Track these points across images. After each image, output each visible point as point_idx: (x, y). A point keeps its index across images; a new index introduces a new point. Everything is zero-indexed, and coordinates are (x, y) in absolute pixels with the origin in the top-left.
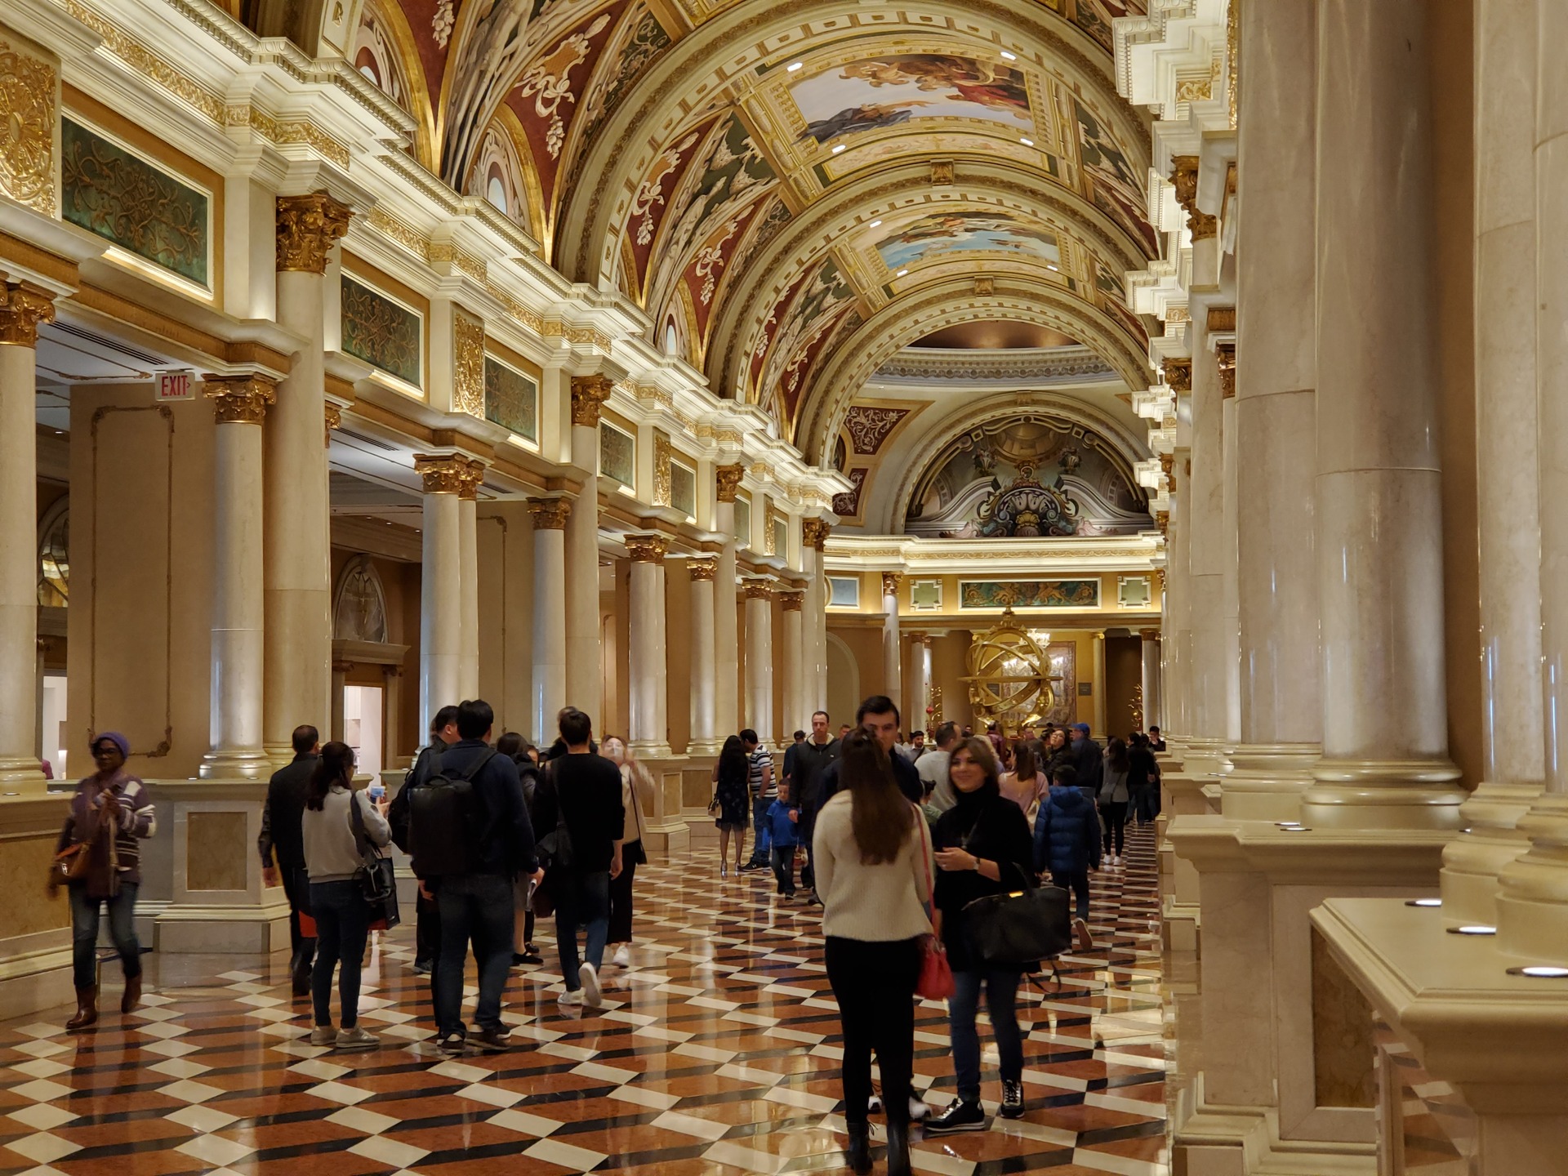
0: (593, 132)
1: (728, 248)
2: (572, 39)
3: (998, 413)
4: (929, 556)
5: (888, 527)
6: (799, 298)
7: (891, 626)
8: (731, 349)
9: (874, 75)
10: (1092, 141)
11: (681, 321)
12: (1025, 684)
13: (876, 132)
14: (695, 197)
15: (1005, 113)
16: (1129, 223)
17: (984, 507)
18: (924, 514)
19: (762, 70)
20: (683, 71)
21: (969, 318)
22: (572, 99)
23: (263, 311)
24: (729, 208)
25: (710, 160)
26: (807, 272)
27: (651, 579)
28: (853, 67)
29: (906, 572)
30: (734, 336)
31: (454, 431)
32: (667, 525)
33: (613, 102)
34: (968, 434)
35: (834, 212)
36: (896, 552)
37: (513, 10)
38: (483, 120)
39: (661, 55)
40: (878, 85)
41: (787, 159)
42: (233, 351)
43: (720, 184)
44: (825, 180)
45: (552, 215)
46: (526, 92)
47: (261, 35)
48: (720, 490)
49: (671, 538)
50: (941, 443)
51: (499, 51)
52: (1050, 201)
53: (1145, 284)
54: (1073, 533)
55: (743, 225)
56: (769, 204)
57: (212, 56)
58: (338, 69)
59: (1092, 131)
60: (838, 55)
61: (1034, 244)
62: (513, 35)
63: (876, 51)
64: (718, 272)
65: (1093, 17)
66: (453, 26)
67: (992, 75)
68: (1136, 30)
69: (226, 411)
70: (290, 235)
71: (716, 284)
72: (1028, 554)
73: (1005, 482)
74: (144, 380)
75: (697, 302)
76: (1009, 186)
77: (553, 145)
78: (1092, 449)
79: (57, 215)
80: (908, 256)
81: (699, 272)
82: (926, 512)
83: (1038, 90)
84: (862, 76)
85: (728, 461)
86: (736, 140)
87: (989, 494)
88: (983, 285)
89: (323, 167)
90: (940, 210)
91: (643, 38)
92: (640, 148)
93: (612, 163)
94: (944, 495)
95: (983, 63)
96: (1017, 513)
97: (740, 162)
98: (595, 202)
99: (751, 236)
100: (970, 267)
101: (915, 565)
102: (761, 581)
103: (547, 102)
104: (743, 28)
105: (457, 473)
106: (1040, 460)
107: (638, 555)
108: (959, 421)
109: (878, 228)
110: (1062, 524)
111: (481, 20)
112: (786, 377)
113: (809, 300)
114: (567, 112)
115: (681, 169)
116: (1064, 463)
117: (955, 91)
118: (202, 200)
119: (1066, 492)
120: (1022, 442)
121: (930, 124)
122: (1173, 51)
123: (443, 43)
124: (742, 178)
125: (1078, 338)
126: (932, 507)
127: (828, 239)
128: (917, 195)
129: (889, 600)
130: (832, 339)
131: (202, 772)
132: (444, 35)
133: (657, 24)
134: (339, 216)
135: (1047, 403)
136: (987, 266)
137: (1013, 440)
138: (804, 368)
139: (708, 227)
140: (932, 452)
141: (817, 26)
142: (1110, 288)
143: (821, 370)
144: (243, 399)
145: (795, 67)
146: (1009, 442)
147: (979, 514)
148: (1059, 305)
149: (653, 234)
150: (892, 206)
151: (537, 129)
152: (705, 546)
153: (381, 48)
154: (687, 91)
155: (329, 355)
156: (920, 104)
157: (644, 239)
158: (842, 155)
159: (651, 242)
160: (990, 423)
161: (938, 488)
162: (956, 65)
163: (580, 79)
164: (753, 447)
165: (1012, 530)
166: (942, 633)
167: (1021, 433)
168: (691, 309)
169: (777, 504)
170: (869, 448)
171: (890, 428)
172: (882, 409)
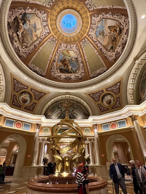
3: (63, 96)
7: (37, 136)
18: (47, 115)
29: (42, 125)
34: (57, 102)
36: (40, 119)
50: (52, 101)
73: (63, 110)
78: (78, 105)
87: (60, 112)
94: (52, 112)
101: (44, 124)
106: (70, 107)
108: (56, 97)
110: (73, 118)
116: (74, 107)
119: (74, 112)
120: (66, 104)
126: (49, 114)
129: (37, 130)
135: (72, 95)
137: (65, 103)
140: (50, 102)
146: (64, 104)
147: (58, 115)
160: (61, 100)
170: (37, 99)
171: (42, 96)
172: (41, 92)
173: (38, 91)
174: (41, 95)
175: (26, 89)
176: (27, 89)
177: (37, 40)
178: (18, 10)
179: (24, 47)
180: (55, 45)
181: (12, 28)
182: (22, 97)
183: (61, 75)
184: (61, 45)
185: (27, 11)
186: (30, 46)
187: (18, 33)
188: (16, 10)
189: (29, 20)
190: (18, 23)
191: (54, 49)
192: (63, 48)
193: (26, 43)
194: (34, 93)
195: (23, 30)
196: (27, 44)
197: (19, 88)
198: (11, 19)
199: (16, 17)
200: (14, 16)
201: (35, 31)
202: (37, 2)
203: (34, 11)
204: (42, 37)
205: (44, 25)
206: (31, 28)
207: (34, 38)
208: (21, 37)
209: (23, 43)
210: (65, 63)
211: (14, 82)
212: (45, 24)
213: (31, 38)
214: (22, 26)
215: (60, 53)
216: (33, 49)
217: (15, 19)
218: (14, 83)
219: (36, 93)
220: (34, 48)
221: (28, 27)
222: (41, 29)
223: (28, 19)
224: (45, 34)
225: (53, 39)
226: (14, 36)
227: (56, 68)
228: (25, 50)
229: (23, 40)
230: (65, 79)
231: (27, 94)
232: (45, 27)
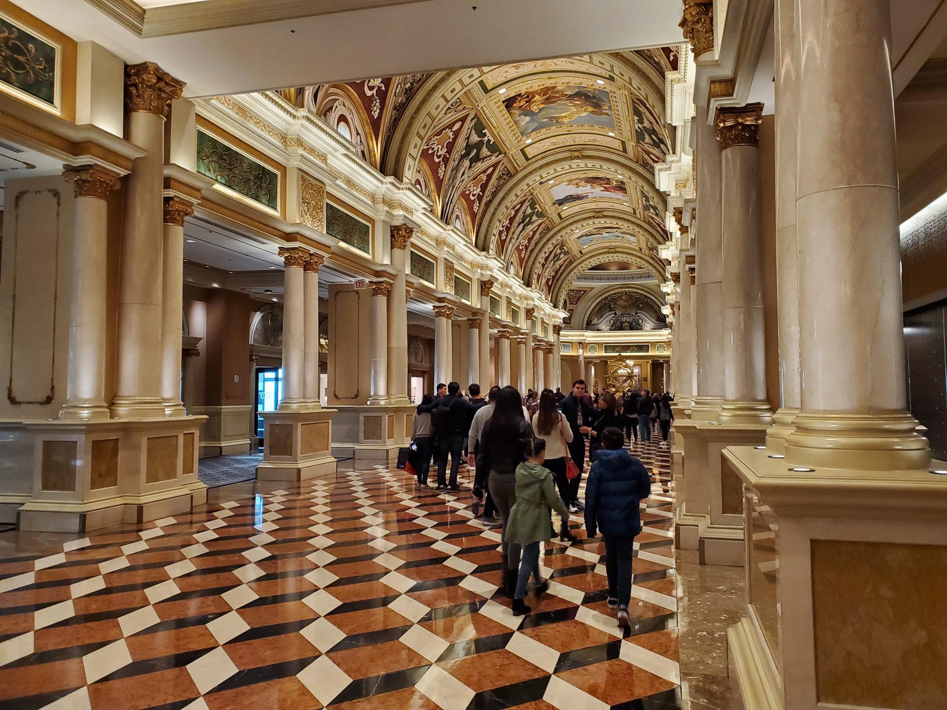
0: (488, 204)
1: (530, 240)
2: (481, 175)
3: (616, 291)
4: (594, 337)
5: (580, 328)
6: (552, 255)
7: (581, 359)
8: (530, 272)
9: (577, 184)
10: (647, 203)
11: (515, 263)
12: (625, 378)
13: (578, 202)
14: (519, 224)
15: (619, 195)
16: (659, 229)
17: (612, 321)
18: (592, 323)
19: (541, 183)
20: (516, 184)
21: (607, 261)
22: (481, 194)
23: (387, 261)
24: (530, 227)
25: (525, 212)
26: (555, 247)
27: (506, 344)
28: (570, 182)
29: (586, 342)
30: (532, 267)
31: (445, 298)
32: (510, 327)
33: (494, 195)
34: (607, 298)
35: (564, 228)
36: (583, 336)
37: (463, 166)
38: (454, 201)
39: (510, 179)
40: (578, 187)
41: (549, 211)
42: (378, 274)
43: (527, 220)
44: (561, 218)
45: (475, 231)
46: (467, 192)
47: (386, 176)
48: (527, 316)
49: (512, 331)
50: (598, 301)
51: (459, 179)
52: (633, 223)
53: (665, 249)
54: (641, 329)
55: (535, 233)
56: (543, 226)
57: (371, 183)
58: (409, 186)
59: (647, 200)
60: (566, 178)
61: (628, 236)
62: (463, 174)
63: (577, 177)
64: (527, 247)
65: (648, 163)
66: (444, 172)
67: (615, 183)
68: (662, 167)
69: (375, 293)
70: (395, 238)
71: (526, 251)
72: (626, 336)
73: (619, 313)
74: (350, 283)
75: (520, 257)
76: (621, 218)
77: (476, 209)
79: (325, 232)
80: (587, 241)
81: (521, 248)
82: (593, 323)
83: (630, 187)
84: (573, 185)
85: (530, 307)
86: (533, 205)
87: (613, 317)
88: (612, 250)
89: (405, 216)
90: (598, 227)
91: (503, 174)
92: (502, 209)
93: (494, 214)
94: (599, 317)
95: (612, 179)
96: (622, 323)
97: (534, 212)
98: (488, 226)
99: (537, 236)
100: (607, 244)
101: (589, 340)
102: (540, 345)
103: (474, 195)
104: (535, 170)
105: (446, 311)
106: (630, 306)
107: (501, 337)
108: (604, 294)
109: (578, 233)
110: (638, 326)
111: (453, 170)
112: (548, 280)
113: (555, 256)
114: (480, 198)
115: (515, 215)
116: (638, 307)
117: (603, 189)
118: (368, 227)
119: (639, 316)
120: (624, 300)
121: (594, 199)
122: (674, 174)
123: (441, 177)
124: (535, 218)
125: (643, 267)
126: (595, 321)
127: (562, 236)
128: (590, 222)
129: (581, 351)
130: (563, 268)
131: (368, 404)
132: (442, 175)
133: (508, 170)
134: (410, 232)
135: (633, 288)
136: (613, 244)
138: (554, 277)
139: (524, 233)
140: (595, 304)
141: (559, 169)
142: (653, 251)
143: (559, 278)
144: (381, 288)
145: (551, 182)
146: (620, 300)
147: (610, 323)
148: (637, 256)
149: (506, 236)
150: (582, 226)
151: (470, 204)
152: (522, 334)
153: (423, 179)
154: (517, 190)
155: (407, 275)
156: (592, 193)
157: (503, 237)
158: (567, 210)
159: (506, 239)
160: (613, 294)
161: (597, 315)
162: (603, 180)
163: (484, 188)
164: (537, 303)
165: (621, 328)
166: (598, 361)
167: (624, 297)
168: (518, 259)
169: (545, 321)
170: (574, 303)
171: (581, 296)
172: (579, 290)
174: (578, 295)
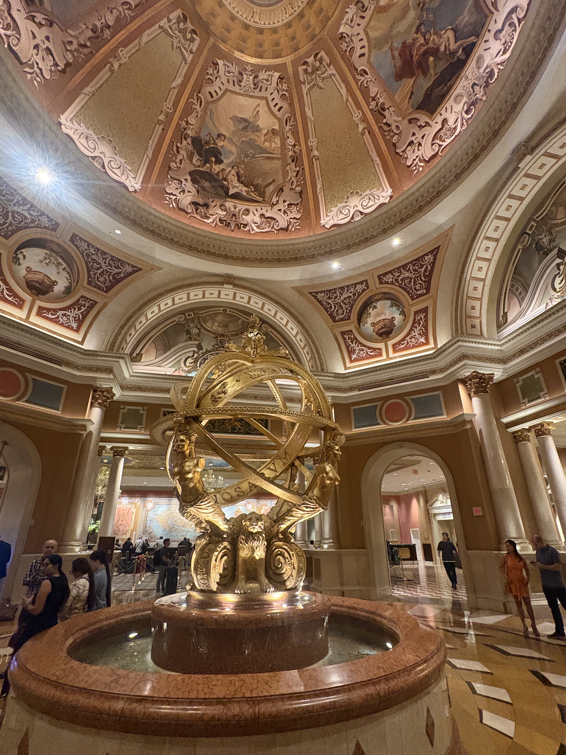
170: (422, 291)
171: (433, 268)
172: (417, 259)
173: (404, 266)
174: (423, 270)
175: (364, 290)
176: (368, 288)
177: (284, 140)
178: (178, 161)
179: (274, 200)
180: (332, 70)
181: (211, 200)
182: (370, 320)
183: (439, 119)
184: (342, 37)
185: (189, 132)
186: (285, 174)
187: (232, 191)
188: (174, 165)
189: (219, 135)
190: (209, 177)
191: (343, 86)
192: (360, 30)
193: (271, 183)
194: (397, 280)
195: (233, 172)
196: (274, 181)
197: (343, 306)
198: (189, 192)
199: (190, 174)
200: (186, 180)
201: (257, 129)
202: (174, 84)
203: (198, 107)
204: (283, 115)
205: (252, 86)
206: (243, 142)
207: (273, 145)
208: (246, 191)
209: (262, 194)
210: (415, 58)
211: (320, 302)
212: (248, 80)
213: (268, 158)
214: (223, 170)
215: (369, 62)
216: (298, 171)
217: (194, 181)
218: (322, 305)
219: (402, 276)
220: (298, 169)
221: (233, 149)
222: (258, 105)
223: (215, 137)
224: (281, 93)
225: (310, 70)
226: (232, 209)
227: (406, 121)
228: (284, 201)
229: (257, 188)
230: (467, 112)
231: (379, 304)
232: (260, 84)
